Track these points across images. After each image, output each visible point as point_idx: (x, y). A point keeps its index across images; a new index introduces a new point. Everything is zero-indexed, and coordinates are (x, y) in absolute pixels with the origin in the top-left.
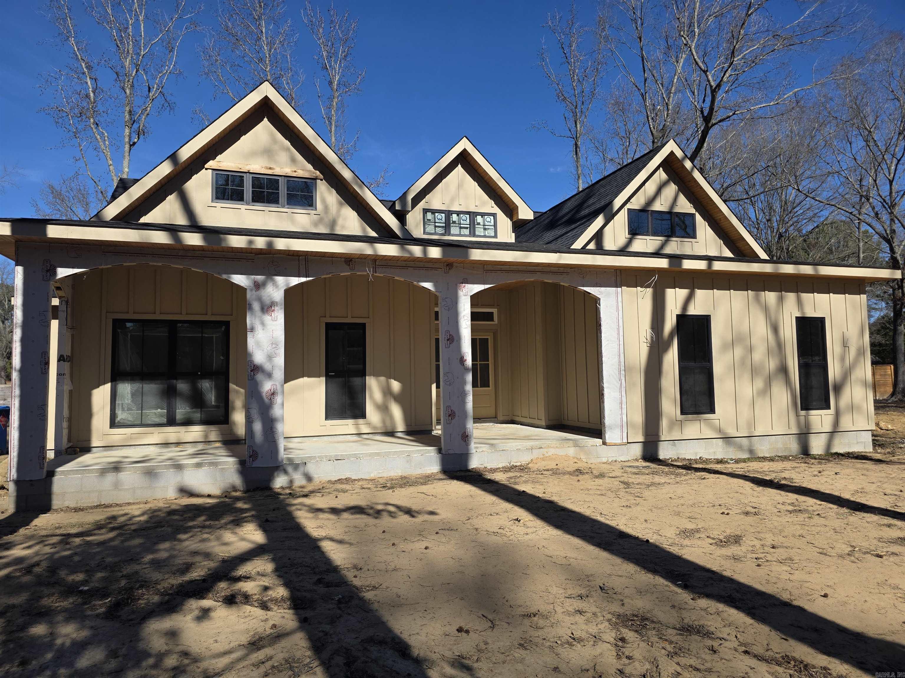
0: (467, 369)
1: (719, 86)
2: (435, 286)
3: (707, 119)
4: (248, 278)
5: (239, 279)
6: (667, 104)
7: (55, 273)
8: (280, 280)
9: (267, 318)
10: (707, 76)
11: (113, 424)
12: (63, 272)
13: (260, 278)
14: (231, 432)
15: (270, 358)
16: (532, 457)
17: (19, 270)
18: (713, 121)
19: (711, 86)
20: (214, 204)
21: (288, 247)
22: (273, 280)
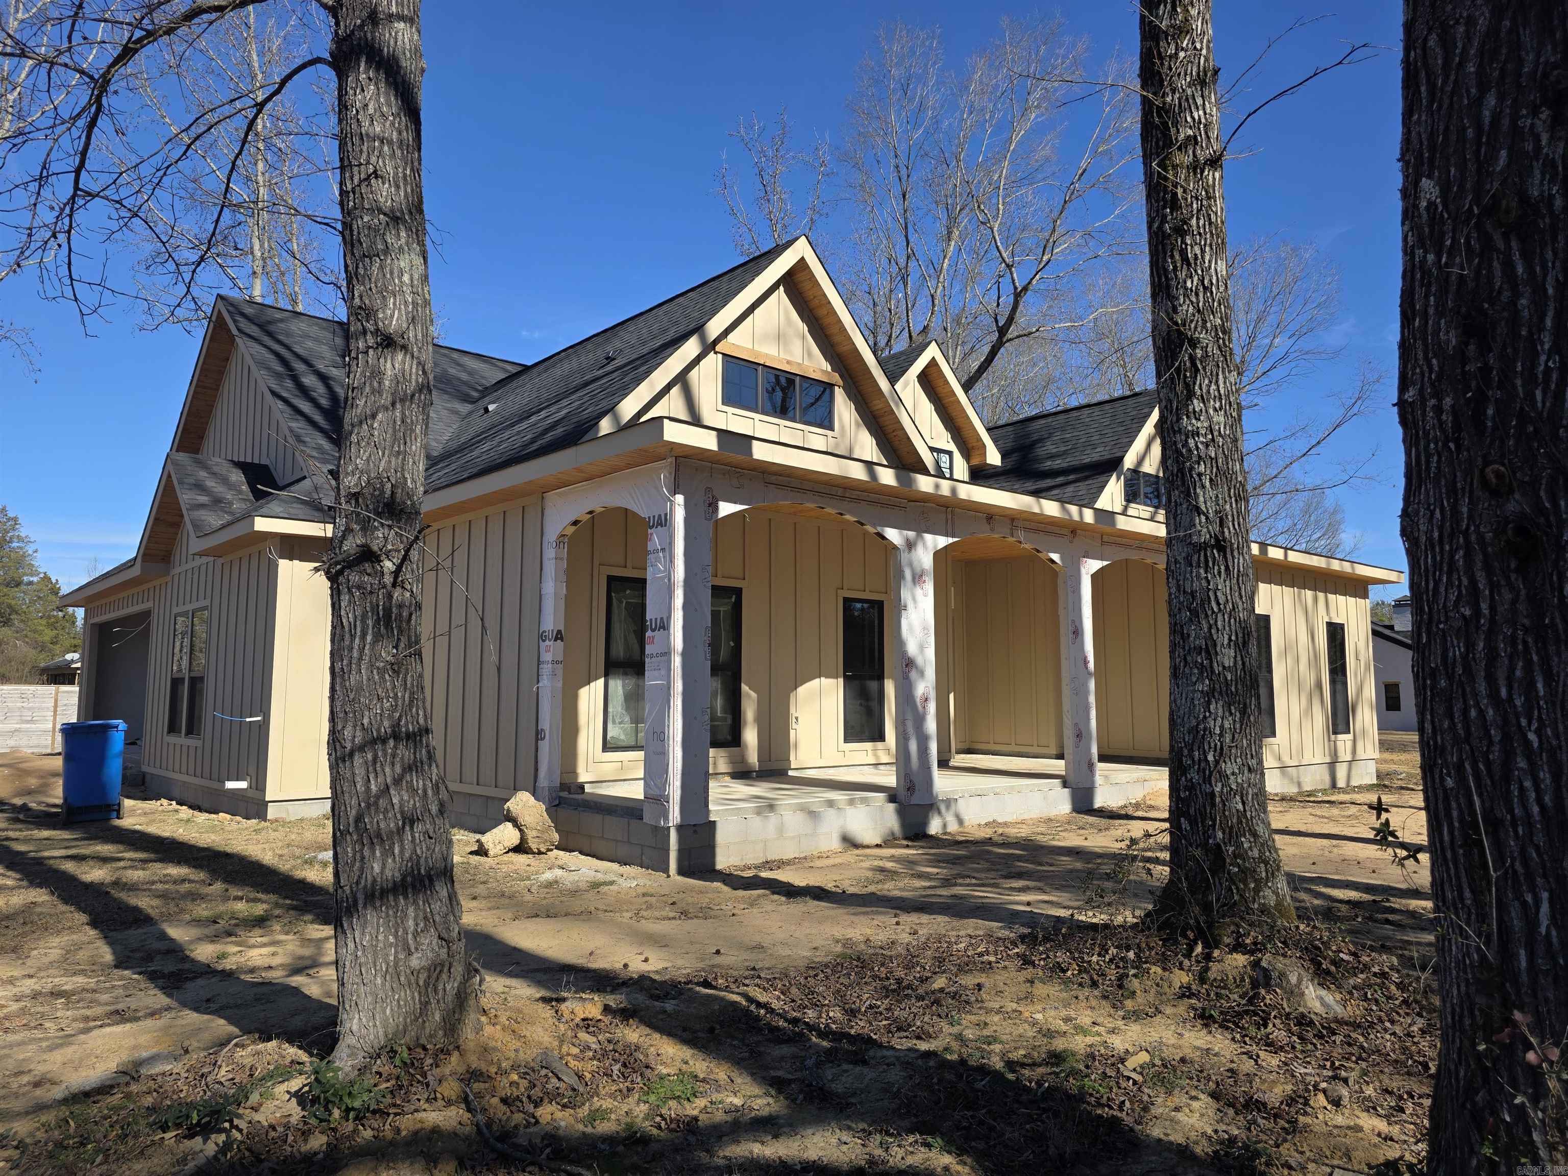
0: (1090, 674)
1: (1025, 289)
2: (1062, 558)
3: (1002, 331)
4: (901, 534)
5: (893, 535)
6: (932, 296)
7: (716, 509)
8: (928, 537)
9: (919, 592)
10: (1012, 274)
11: (607, 747)
12: (726, 509)
13: (911, 534)
14: (742, 760)
15: (922, 648)
16: (1146, 792)
17: (680, 499)
18: (1009, 336)
19: (1016, 288)
20: (725, 408)
21: (969, 495)
22: (922, 538)
